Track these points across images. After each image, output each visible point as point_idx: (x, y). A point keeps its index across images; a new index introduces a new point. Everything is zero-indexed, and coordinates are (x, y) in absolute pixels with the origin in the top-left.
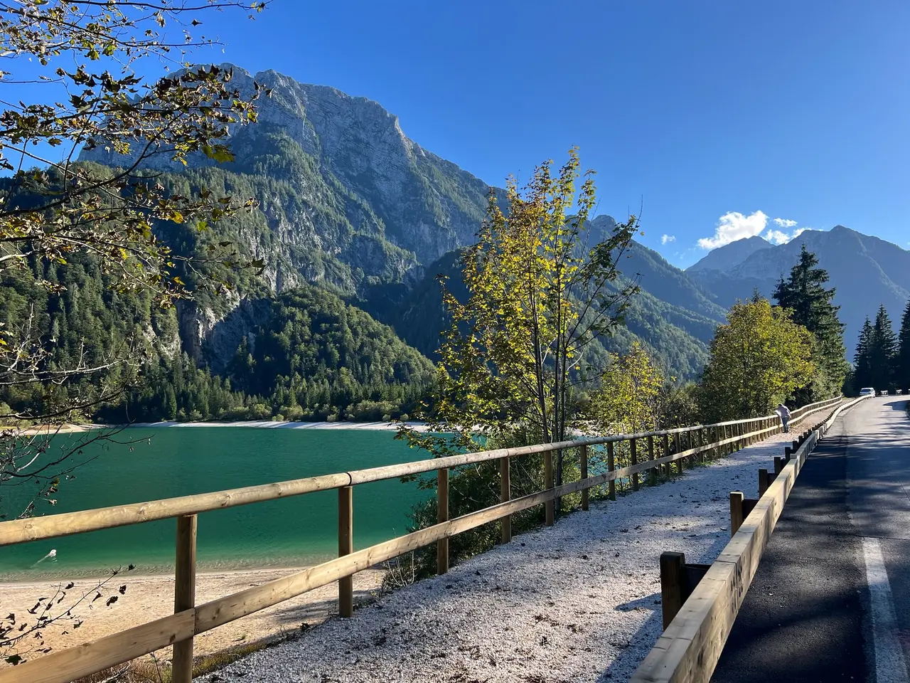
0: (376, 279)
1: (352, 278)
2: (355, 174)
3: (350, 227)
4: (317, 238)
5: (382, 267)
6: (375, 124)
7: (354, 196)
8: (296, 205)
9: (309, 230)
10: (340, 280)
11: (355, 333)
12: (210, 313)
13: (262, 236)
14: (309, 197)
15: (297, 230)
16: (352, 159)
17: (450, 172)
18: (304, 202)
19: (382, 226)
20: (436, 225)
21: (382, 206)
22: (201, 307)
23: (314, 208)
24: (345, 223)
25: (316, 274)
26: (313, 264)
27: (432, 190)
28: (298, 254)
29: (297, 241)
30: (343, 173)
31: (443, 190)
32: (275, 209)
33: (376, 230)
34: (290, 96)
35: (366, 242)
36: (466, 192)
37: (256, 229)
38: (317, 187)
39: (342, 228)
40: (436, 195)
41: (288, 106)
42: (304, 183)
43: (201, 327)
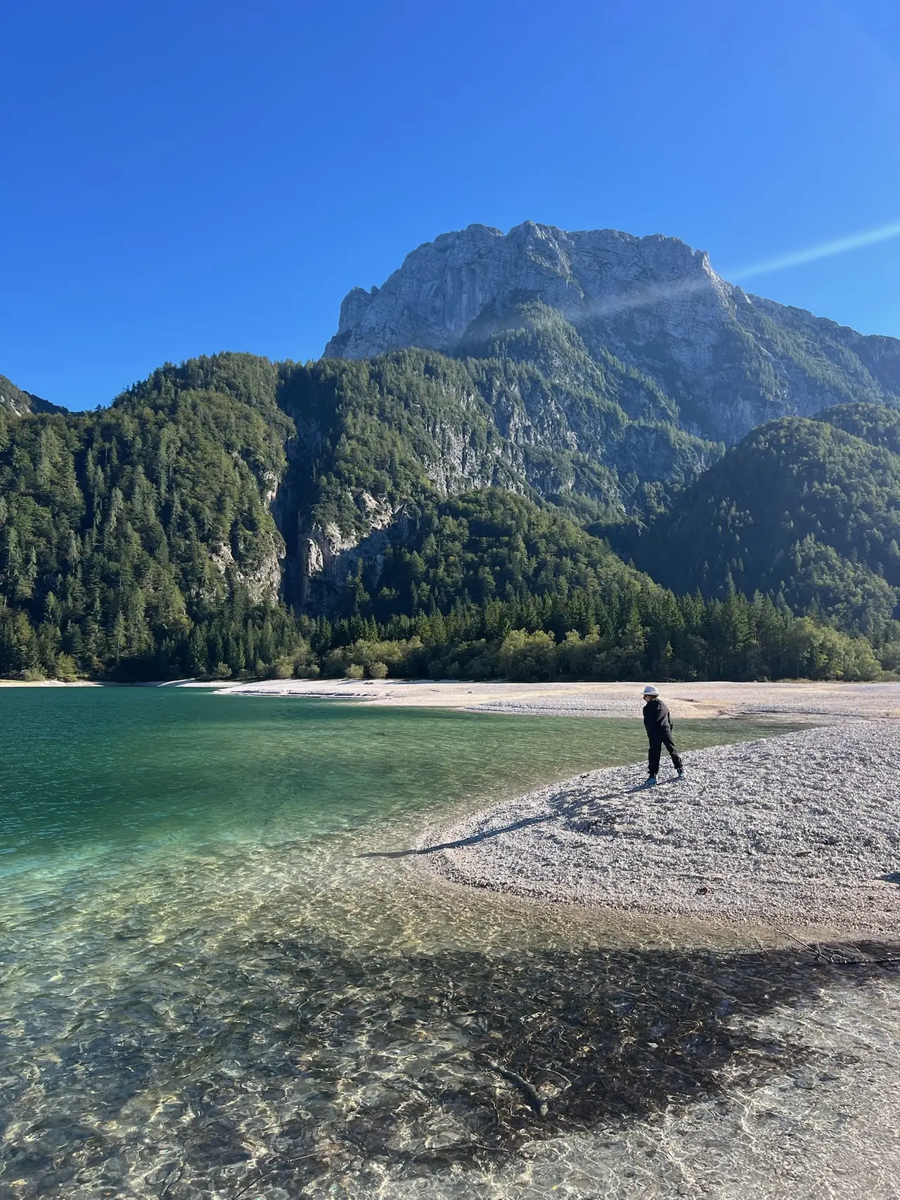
0: (656, 486)
1: (619, 487)
2: (641, 344)
3: (625, 420)
4: (571, 436)
5: (668, 468)
6: (673, 269)
7: (635, 374)
8: (542, 391)
9: (559, 424)
10: (598, 490)
12: (333, 529)
13: (474, 433)
14: (565, 382)
15: (542, 426)
16: (638, 323)
17: (795, 322)
18: (555, 387)
19: (674, 409)
20: (763, 400)
21: (679, 384)
22: (320, 522)
23: (569, 393)
24: (615, 410)
25: (560, 484)
26: (556, 470)
27: (759, 350)
28: (536, 457)
29: (538, 441)
30: (623, 345)
31: (779, 349)
32: (508, 400)
33: (664, 415)
34: (550, 249)
35: (647, 434)
36: (822, 349)
37: (465, 424)
38: (577, 365)
39: (611, 419)
40: (766, 358)
41: (547, 264)
42: (557, 362)
43: (314, 550)
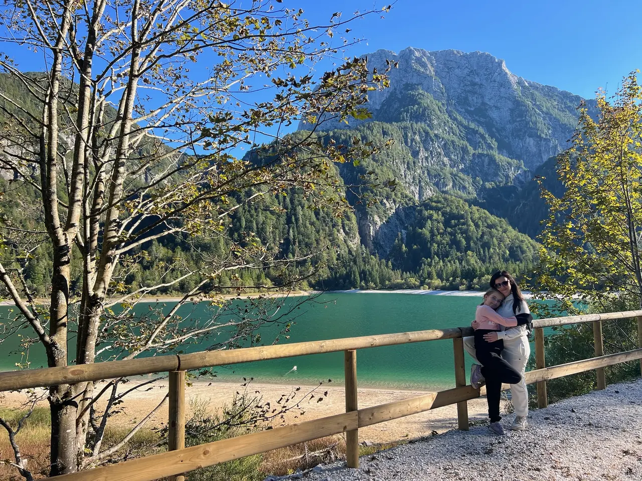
0: (491, 184)
1: (473, 186)
2: (472, 109)
3: (470, 148)
4: (446, 159)
5: (496, 175)
6: (486, 69)
7: (472, 125)
8: (431, 138)
9: (440, 154)
10: (464, 188)
11: (477, 226)
12: (376, 218)
13: (408, 163)
14: (439, 131)
15: (432, 156)
16: (470, 98)
17: (550, 94)
18: (436, 135)
19: (495, 144)
20: (540, 137)
21: (494, 130)
22: (371, 215)
23: (443, 138)
24: (466, 146)
25: (446, 185)
26: (444, 178)
27: (535, 111)
28: (433, 173)
29: (432, 164)
30: (463, 110)
31: (544, 109)
32: (416, 143)
33: (490, 147)
34: (423, 62)
35: (483, 158)
36: (565, 107)
37: (404, 159)
38: (445, 123)
39: (464, 150)
40: (539, 114)
41: (422, 70)
42: (435, 122)
43: (372, 228)
